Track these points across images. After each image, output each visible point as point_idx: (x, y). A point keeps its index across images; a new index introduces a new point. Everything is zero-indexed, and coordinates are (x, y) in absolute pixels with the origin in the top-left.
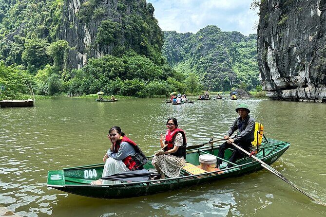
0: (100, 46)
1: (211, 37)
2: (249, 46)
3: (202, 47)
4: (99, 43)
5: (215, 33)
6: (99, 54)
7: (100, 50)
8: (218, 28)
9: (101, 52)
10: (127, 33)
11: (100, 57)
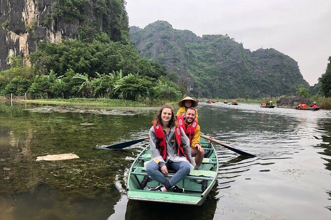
0: (56, 22)
1: (162, 33)
2: (204, 48)
3: (151, 44)
4: (55, 18)
5: (166, 30)
6: (52, 36)
7: (56, 29)
8: (170, 24)
9: (56, 31)
10: (98, 9)
11: (55, 39)
